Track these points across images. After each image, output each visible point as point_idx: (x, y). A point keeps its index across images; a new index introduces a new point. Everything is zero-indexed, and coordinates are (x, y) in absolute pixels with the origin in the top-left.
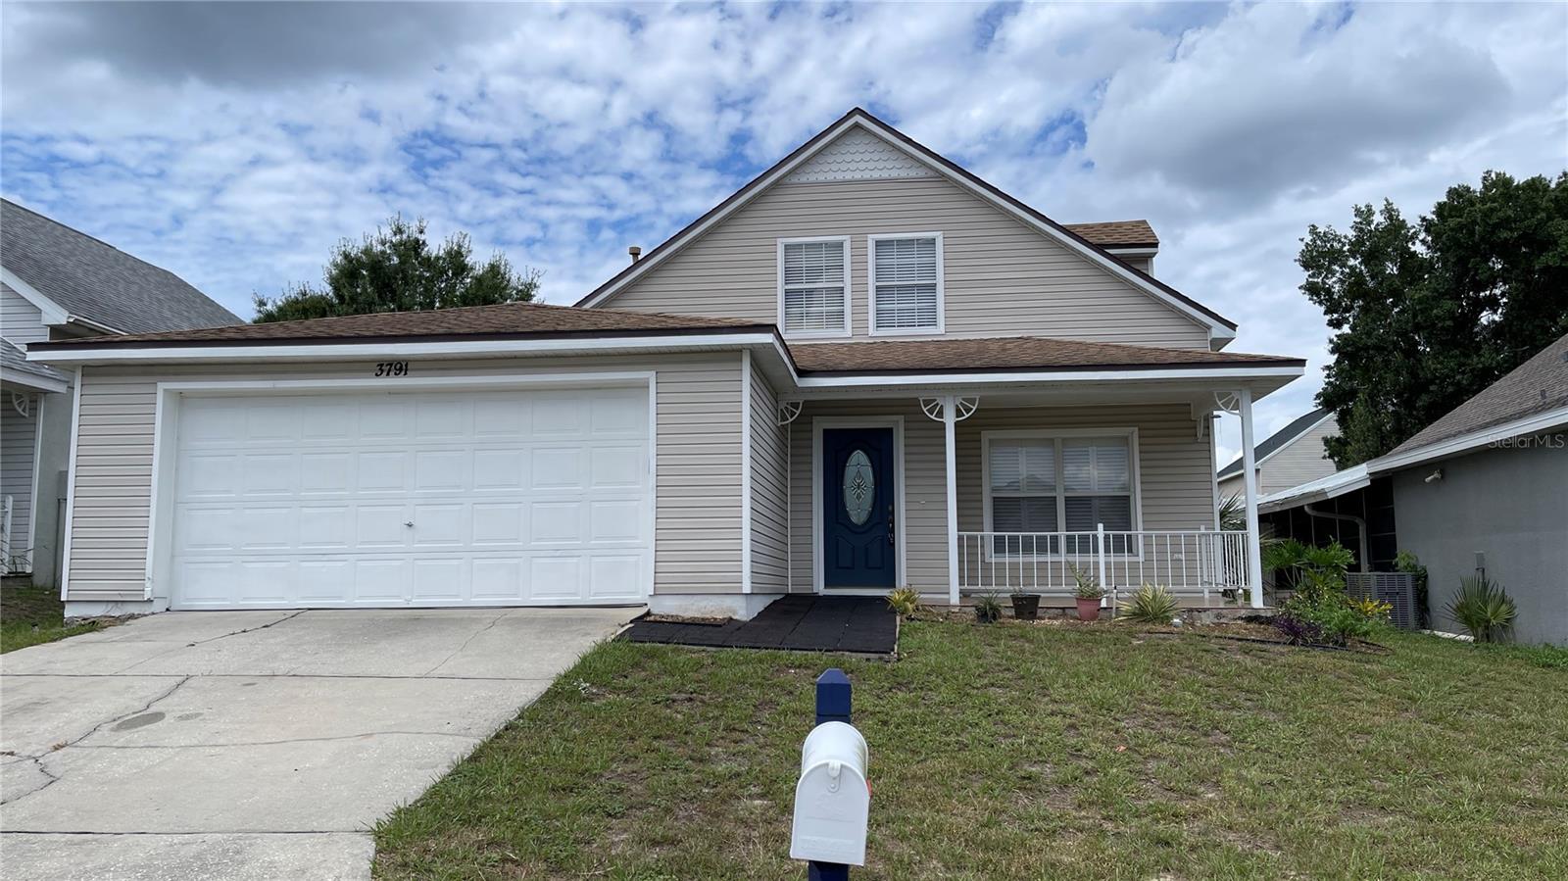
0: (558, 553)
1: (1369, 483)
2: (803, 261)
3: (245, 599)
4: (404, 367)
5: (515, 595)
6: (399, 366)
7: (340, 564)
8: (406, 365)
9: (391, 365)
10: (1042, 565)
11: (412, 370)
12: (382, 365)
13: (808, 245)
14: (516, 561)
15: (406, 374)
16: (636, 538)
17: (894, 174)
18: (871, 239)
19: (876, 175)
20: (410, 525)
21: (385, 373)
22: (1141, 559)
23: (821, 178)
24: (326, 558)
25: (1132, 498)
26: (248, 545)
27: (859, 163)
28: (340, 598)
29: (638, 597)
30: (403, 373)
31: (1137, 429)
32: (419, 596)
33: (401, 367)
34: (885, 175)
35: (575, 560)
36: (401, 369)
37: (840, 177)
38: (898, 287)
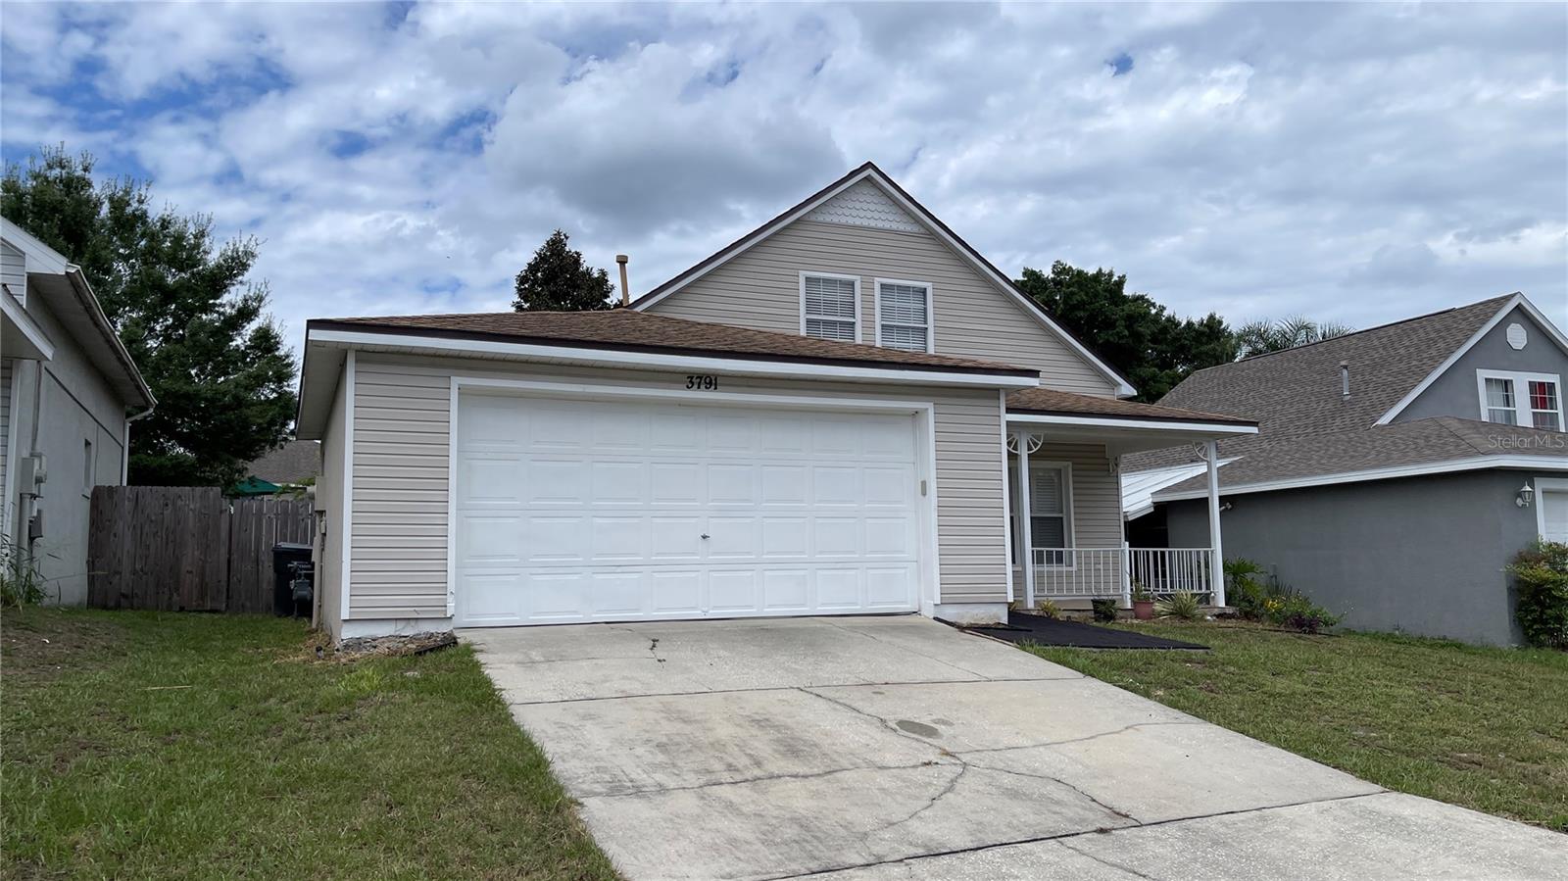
0: (839, 566)
1: (1152, 510)
2: (822, 293)
3: (535, 614)
4: (714, 382)
5: (803, 605)
6: (708, 380)
7: (635, 576)
8: (716, 380)
9: (701, 378)
10: (1060, 575)
11: (721, 385)
12: (692, 378)
13: (826, 281)
14: (802, 573)
15: (716, 388)
16: (902, 552)
17: (895, 226)
18: (878, 281)
19: (880, 225)
20: (704, 537)
21: (696, 386)
22: (1074, 568)
23: (836, 220)
24: (619, 570)
25: (1065, 520)
26: (537, 556)
27: (866, 212)
28: (637, 610)
29: (909, 606)
30: (713, 387)
31: (1070, 463)
32: (715, 608)
33: (711, 380)
34: (887, 226)
35: (853, 572)
36: (711, 383)
37: (851, 221)
38: (898, 327)
